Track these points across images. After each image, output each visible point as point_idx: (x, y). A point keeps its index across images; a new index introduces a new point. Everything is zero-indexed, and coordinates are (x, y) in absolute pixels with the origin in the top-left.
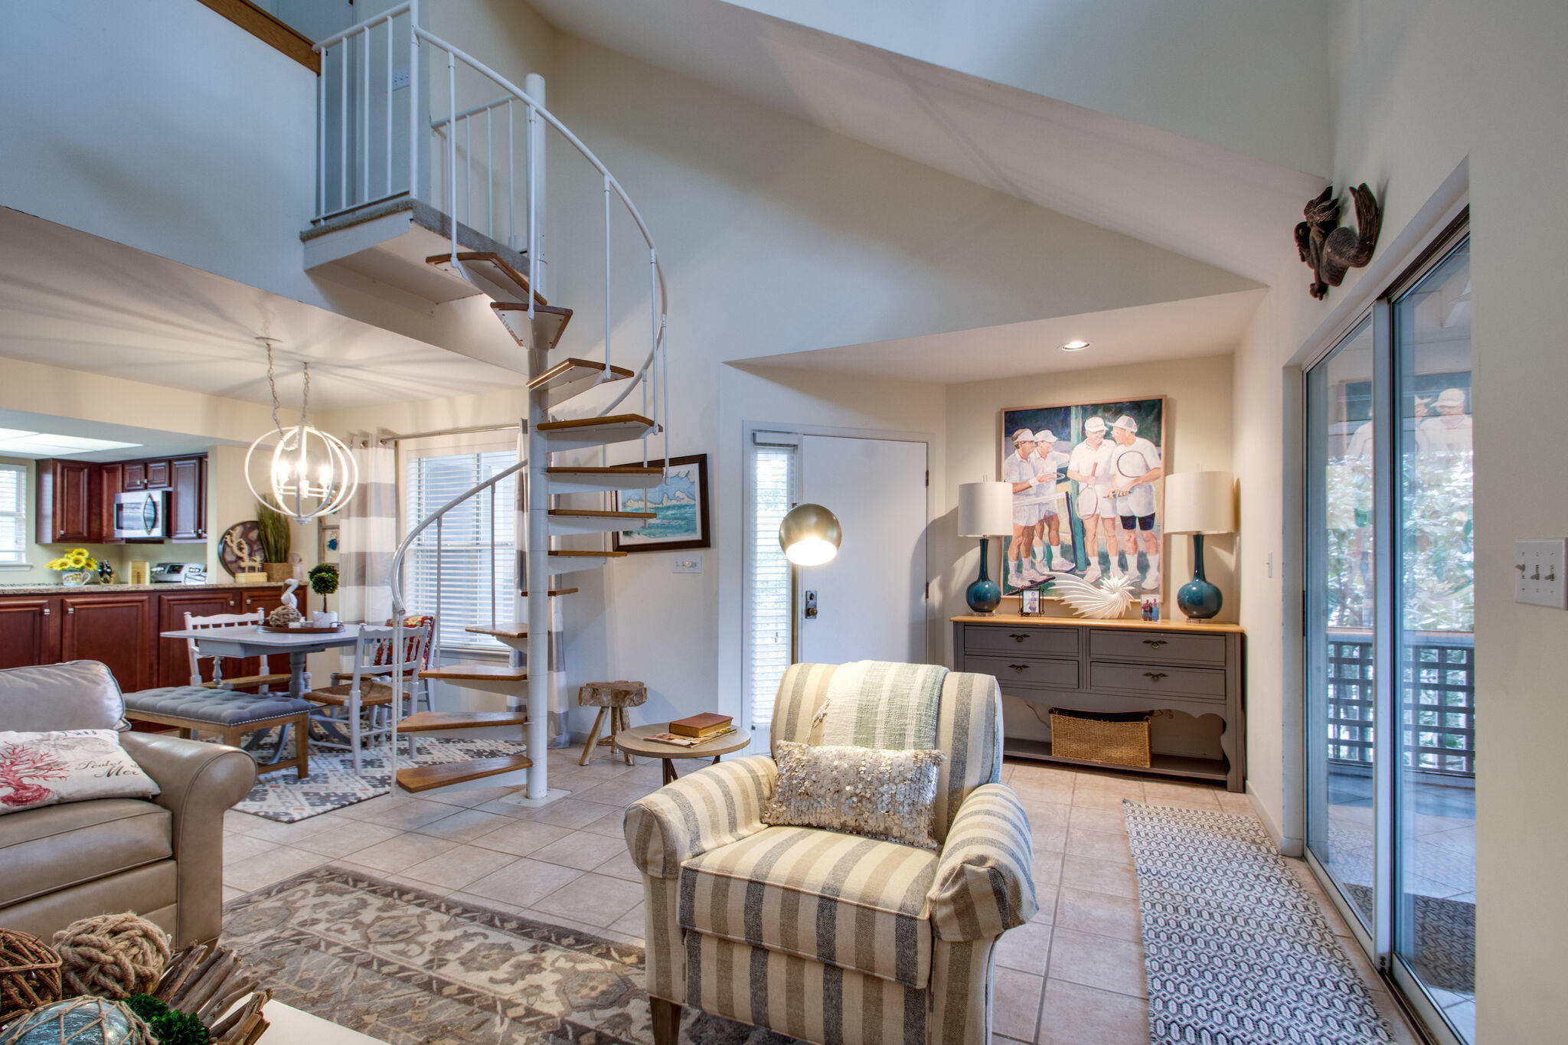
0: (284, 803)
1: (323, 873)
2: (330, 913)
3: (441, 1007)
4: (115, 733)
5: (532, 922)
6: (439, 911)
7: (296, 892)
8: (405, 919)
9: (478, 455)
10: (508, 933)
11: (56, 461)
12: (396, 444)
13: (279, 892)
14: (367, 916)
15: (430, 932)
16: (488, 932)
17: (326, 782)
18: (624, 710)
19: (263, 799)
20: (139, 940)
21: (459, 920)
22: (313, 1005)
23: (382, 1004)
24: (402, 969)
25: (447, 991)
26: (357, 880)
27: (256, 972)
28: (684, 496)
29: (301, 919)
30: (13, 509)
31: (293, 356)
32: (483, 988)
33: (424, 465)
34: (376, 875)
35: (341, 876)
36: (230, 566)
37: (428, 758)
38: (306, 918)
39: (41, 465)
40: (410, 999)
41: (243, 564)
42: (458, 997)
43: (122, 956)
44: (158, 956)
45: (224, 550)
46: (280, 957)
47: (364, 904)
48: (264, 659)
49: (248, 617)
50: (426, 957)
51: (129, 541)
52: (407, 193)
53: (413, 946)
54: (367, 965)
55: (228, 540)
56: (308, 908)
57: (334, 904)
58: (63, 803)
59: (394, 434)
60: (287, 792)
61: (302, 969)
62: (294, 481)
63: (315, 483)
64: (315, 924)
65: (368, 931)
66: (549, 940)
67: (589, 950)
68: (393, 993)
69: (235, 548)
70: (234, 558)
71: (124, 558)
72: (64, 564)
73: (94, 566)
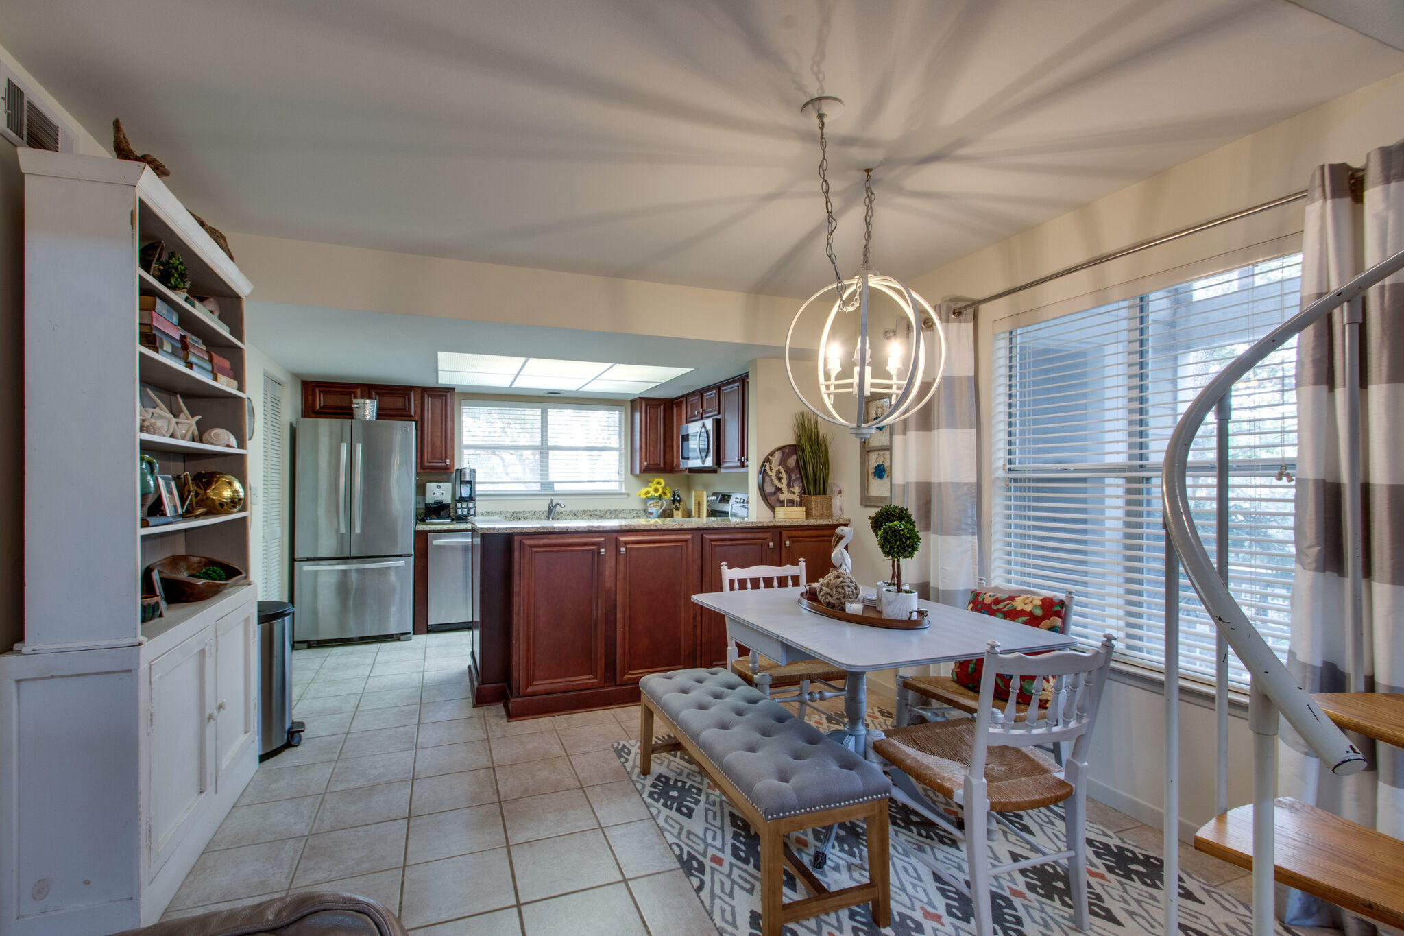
11: (641, 399)
12: (975, 313)
30: (618, 446)
36: (770, 499)
39: (633, 404)
41: (782, 497)
45: (764, 480)
51: (693, 471)
55: (768, 468)
59: (972, 298)
69: (774, 478)
70: (773, 490)
71: (689, 487)
72: (648, 493)
73: (669, 495)
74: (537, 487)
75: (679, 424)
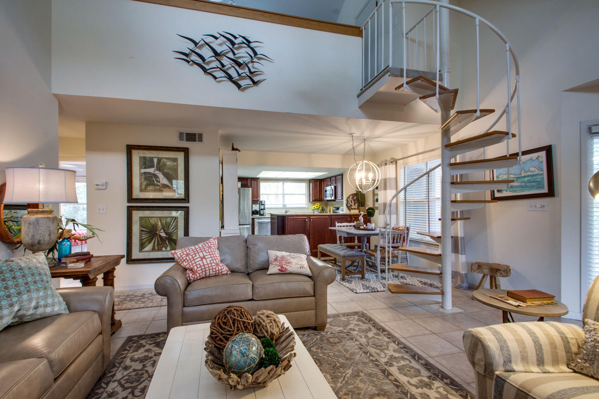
0: (356, 286)
1: (360, 314)
2: (359, 329)
3: (386, 383)
4: (306, 256)
5: (431, 364)
6: (395, 343)
7: (352, 317)
8: (382, 341)
9: (427, 163)
10: (420, 365)
11: (312, 179)
12: (396, 163)
13: (347, 316)
14: (370, 335)
15: (390, 350)
16: (412, 360)
17: (369, 282)
18: (497, 278)
19: (351, 283)
20: (273, 321)
21: (402, 350)
22: (346, 360)
23: (367, 371)
24: (377, 360)
25: (390, 377)
26: (370, 320)
27: (334, 340)
28: (536, 169)
29: (350, 328)
30: (305, 193)
31: (360, 138)
32: (404, 384)
33: (406, 169)
34: (377, 320)
35: (365, 317)
36: (349, 208)
37: (405, 281)
38: (352, 327)
39: (310, 181)
40: (376, 374)
41: (352, 207)
42: (393, 382)
43: (268, 325)
44: (277, 328)
45: (347, 203)
46: (342, 338)
47: (370, 330)
48: (356, 237)
49: (352, 224)
50: (385, 360)
51: (328, 201)
52: (388, 66)
53: (382, 353)
54: (366, 353)
55: (348, 200)
56: (353, 324)
57: (361, 326)
58: (291, 274)
59: (395, 159)
60: (358, 283)
61: (346, 345)
62: (361, 180)
63: (367, 179)
64: (354, 331)
65: (369, 341)
66: (438, 376)
67: (457, 391)
68: (371, 369)
69: (350, 202)
70: (350, 205)
71: (327, 205)
72: (314, 207)
73: (321, 208)
74: (281, 206)
75: (324, 187)
